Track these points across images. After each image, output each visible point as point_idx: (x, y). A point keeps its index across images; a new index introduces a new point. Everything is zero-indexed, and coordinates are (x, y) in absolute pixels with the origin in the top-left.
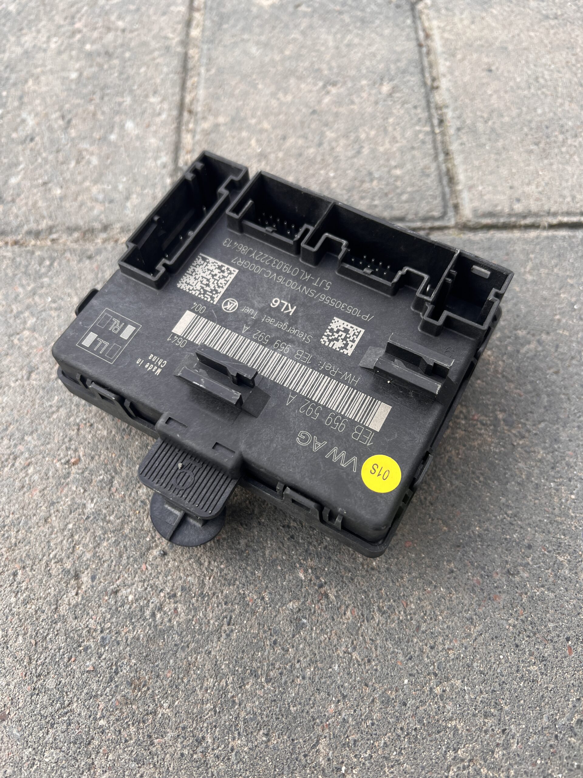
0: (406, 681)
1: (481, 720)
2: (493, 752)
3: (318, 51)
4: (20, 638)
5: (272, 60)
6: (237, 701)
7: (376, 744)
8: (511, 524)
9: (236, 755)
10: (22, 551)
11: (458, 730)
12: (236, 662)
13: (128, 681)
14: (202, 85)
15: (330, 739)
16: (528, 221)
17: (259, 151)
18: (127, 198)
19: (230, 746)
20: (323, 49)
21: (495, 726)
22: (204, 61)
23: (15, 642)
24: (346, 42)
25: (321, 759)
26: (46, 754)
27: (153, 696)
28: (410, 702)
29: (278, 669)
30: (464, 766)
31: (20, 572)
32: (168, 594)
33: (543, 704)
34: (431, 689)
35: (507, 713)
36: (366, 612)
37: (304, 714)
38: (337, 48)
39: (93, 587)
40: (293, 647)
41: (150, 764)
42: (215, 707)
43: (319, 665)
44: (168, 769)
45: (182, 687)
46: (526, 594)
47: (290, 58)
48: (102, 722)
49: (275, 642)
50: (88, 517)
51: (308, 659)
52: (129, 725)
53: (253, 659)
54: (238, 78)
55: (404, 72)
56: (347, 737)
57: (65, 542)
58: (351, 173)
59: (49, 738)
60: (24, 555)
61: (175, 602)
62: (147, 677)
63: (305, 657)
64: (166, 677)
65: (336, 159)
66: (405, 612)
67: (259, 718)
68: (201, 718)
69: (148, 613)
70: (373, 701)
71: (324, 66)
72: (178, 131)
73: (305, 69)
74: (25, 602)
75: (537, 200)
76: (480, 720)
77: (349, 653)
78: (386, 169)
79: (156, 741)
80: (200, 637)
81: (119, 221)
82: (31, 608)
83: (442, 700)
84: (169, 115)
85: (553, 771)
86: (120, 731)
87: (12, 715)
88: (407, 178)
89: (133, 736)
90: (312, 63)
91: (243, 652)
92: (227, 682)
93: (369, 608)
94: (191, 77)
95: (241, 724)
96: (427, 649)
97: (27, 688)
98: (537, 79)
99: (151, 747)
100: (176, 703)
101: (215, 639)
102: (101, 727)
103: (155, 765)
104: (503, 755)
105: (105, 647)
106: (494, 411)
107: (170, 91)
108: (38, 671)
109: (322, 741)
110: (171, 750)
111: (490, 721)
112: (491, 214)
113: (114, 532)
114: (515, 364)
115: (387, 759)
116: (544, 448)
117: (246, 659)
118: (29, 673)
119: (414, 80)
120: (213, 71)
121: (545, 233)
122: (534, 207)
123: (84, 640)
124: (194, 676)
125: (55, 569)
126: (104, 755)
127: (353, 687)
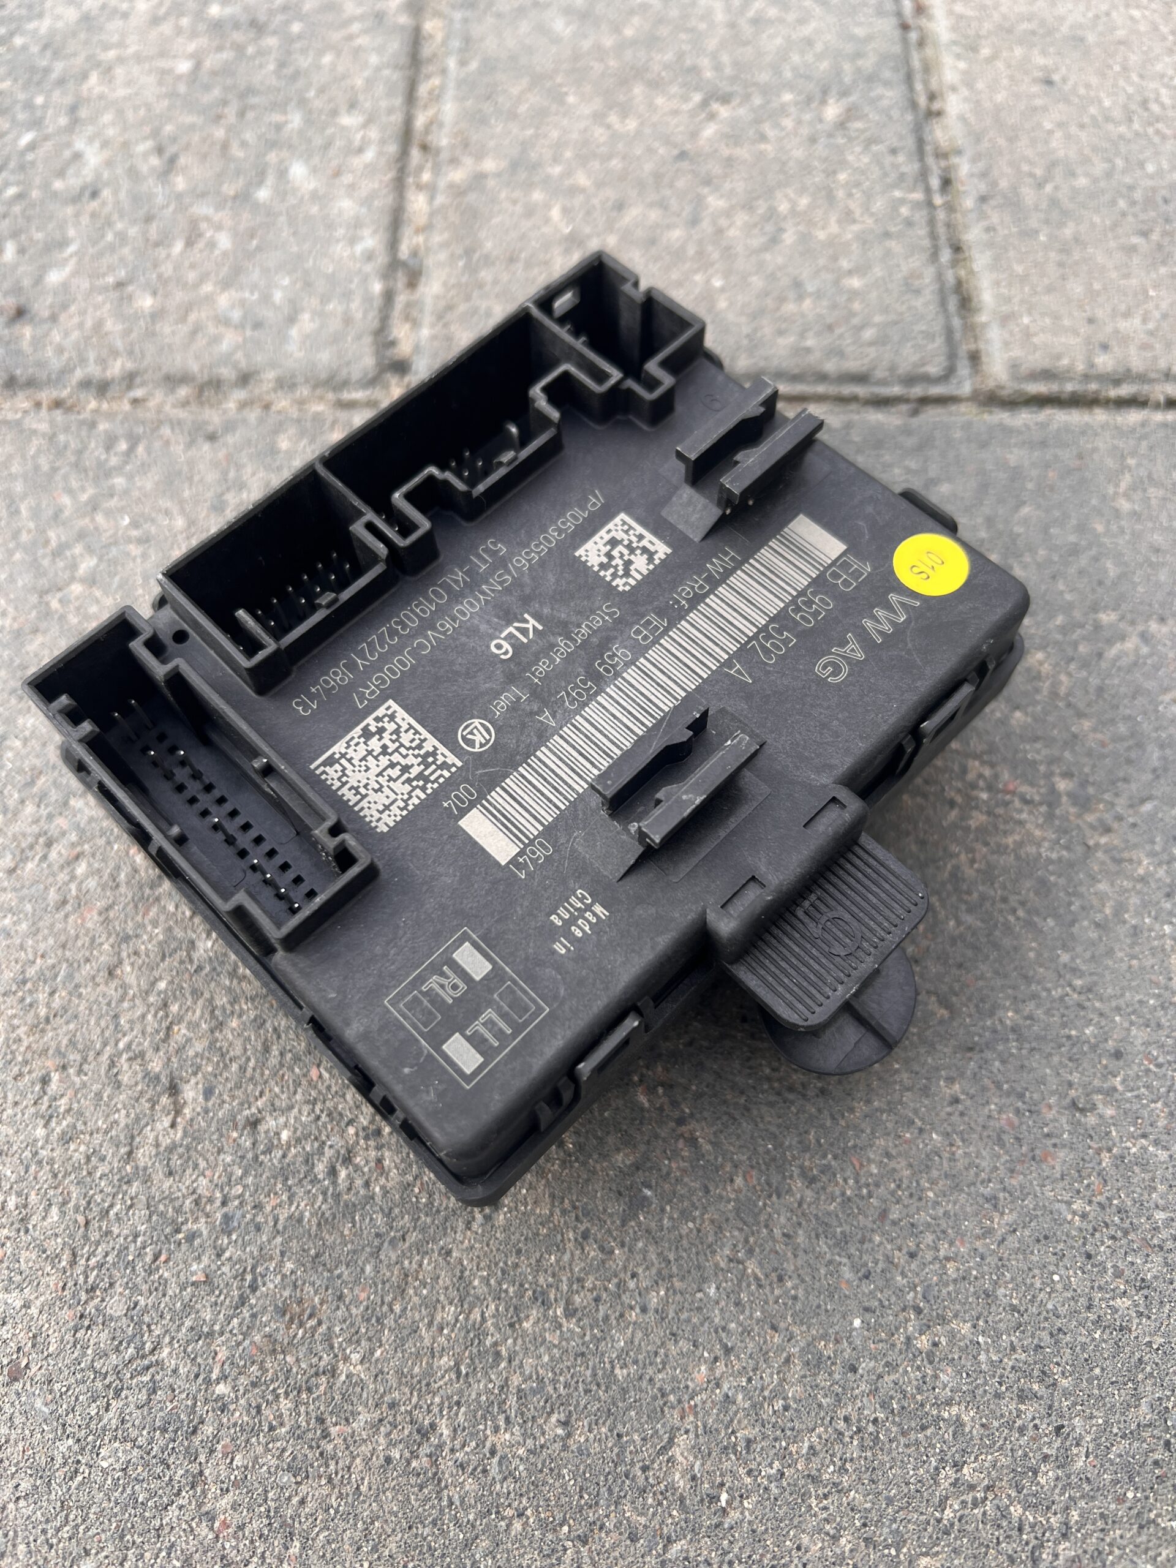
0: (857, 1323)
1: (1014, 1406)
2: (1035, 1473)
3: (692, 30)
4: (54, 1210)
5: (598, 48)
6: (504, 1353)
7: (793, 1449)
8: (1081, 1007)
9: (500, 1463)
10: (59, 1034)
11: (963, 1425)
12: (503, 1272)
13: (276, 1306)
14: (450, 93)
15: (697, 1436)
16: (1125, 390)
17: (567, 231)
18: (292, 320)
19: (488, 1444)
20: (703, 26)
21: (1040, 1418)
22: (456, 44)
23: (44, 1219)
24: (751, 14)
25: (677, 1476)
26: (103, 1452)
27: (328, 1338)
28: (864, 1366)
29: (591, 1290)
30: (975, 1499)
31: (55, 1077)
32: (364, 1129)
33: (1140, 1376)
34: (908, 1339)
35: (1066, 1394)
36: (775, 1179)
37: (644, 1384)
38: (732, 25)
39: (206, 1111)
40: (623, 1245)
41: (320, 1477)
42: (457, 1365)
43: (678, 1284)
44: (358, 1488)
45: (389, 1321)
46: (1110, 1150)
47: (634, 42)
48: (221, 1389)
49: (585, 1235)
50: (200, 968)
51: (654, 1271)
52: (277, 1397)
53: (538, 1267)
54: (525, 82)
55: (871, 79)
56: (733, 1432)
57: (150, 1017)
58: (757, 282)
59: (111, 1418)
60: (65, 1042)
61: (379, 1148)
62: (317, 1300)
63: (647, 1268)
64: (356, 1302)
65: (728, 252)
66: (857, 1182)
67: (550, 1389)
68: (428, 1384)
69: (320, 1168)
70: (787, 1361)
71: (705, 62)
72: (399, 185)
73: (666, 67)
74: (66, 1139)
75: (1145, 347)
76: (1008, 1406)
77: (739, 1262)
78: (829, 277)
79: (334, 1431)
80: (429, 1220)
81: (273, 365)
82: (78, 1151)
83: (931, 1363)
84: (380, 153)
85: (1158, 1515)
86: (258, 1408)
87: (34, 1369)
88: (874, 295)
89: (286, 1419)
90: (681, 56)
91: (519, 1252)
92: (483, 1313)
93: (781, 1169)
94: (428, 77)
95: (512, 1401)
96: (900, 1258)
97: (67, 1314)
98: (1144, 104)
99: (323, 1443)
100: (378, 1353)
101: (461, 1225)
102: (220, 1398)
103: (330, 1480)
104: (1057, 1479)
105: (229, 1235)
106: (1049, 775)
107: (384, 104)
108: (91, 1280)
109: (681, 1440)
110: (365, 1449)
111: (1030, 1410)
112: (1047, 375)
113: (253, 999)
114: (1094, 681)
115: (815, 1480)
116: (1152, 854)
117: (524, 1268)
118: (70, 1284)
119: (891, 95)
120: (474, 65)
121: (1159, 417)
122: (1137, 363)
123: (187, 1220)
124: (416, 1299)
125: (128, 1073)
126: (225, 1455)
127: (747, 1332)
